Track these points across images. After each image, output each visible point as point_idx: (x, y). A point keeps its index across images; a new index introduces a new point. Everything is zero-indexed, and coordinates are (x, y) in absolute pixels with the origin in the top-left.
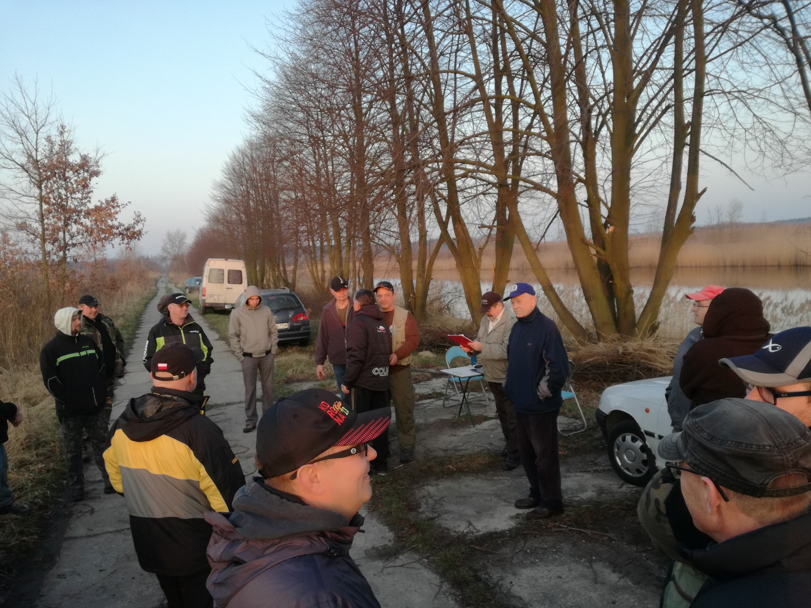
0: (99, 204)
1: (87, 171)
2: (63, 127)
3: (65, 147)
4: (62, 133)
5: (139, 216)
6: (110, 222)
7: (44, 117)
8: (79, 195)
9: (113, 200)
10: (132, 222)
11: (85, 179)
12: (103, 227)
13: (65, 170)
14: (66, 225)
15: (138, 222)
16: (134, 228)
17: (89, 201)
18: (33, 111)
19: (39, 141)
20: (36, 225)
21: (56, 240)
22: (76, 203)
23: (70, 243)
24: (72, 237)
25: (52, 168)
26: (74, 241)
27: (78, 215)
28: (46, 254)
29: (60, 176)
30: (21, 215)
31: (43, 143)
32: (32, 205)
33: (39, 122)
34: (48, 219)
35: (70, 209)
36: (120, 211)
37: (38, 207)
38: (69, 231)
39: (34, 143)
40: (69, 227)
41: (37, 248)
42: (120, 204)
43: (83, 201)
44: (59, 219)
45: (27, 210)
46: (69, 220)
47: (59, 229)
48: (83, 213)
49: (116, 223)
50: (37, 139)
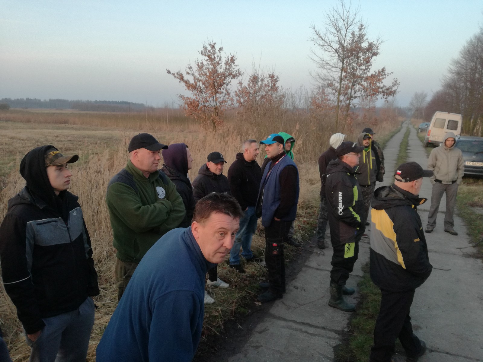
0: (374, 73)
1: (371, 53)
2: (362, 25)
3: (361, 38)
4: (360, 30)
5: (396, 81)
6: (378, 84)
7: (352, 20)
8: (363, 67)
9: (383, 70)
10: (391, 85)
11: (369, 58)
12: (374, 87)
13: (358, 52)
14: (353, 85)
15: (395, 85)
16: (392, 88)
17: (369, 71)
18: (347, 17)
19: (347, 34)
20: (337, 85)
21: (346, 94)
22: (361, 72)
23: (354, 96)
24: (355, 92)
25: (351, 51)
26: (356, 95)
27: (361, 80)
28: (339, 101)
29: (355, 56)
30: (331, 78)
31: (349, 36)
32: (337, 73)
33: (349, 23)
34: (344, 81)
35: (357, 76)
36: (385, 78)
37: (340, 74)
38: (354, 89)
39: (344, 36)
40: (355, 87)
41: (335, 98)
42: (386, 73)
43: (366, 71)
44: (350, 82)
45: (334, 76)
46: (355, 82)
47: (349, 87)
48: (364, 79)
49: (381, 85)
50: (346, 33)
